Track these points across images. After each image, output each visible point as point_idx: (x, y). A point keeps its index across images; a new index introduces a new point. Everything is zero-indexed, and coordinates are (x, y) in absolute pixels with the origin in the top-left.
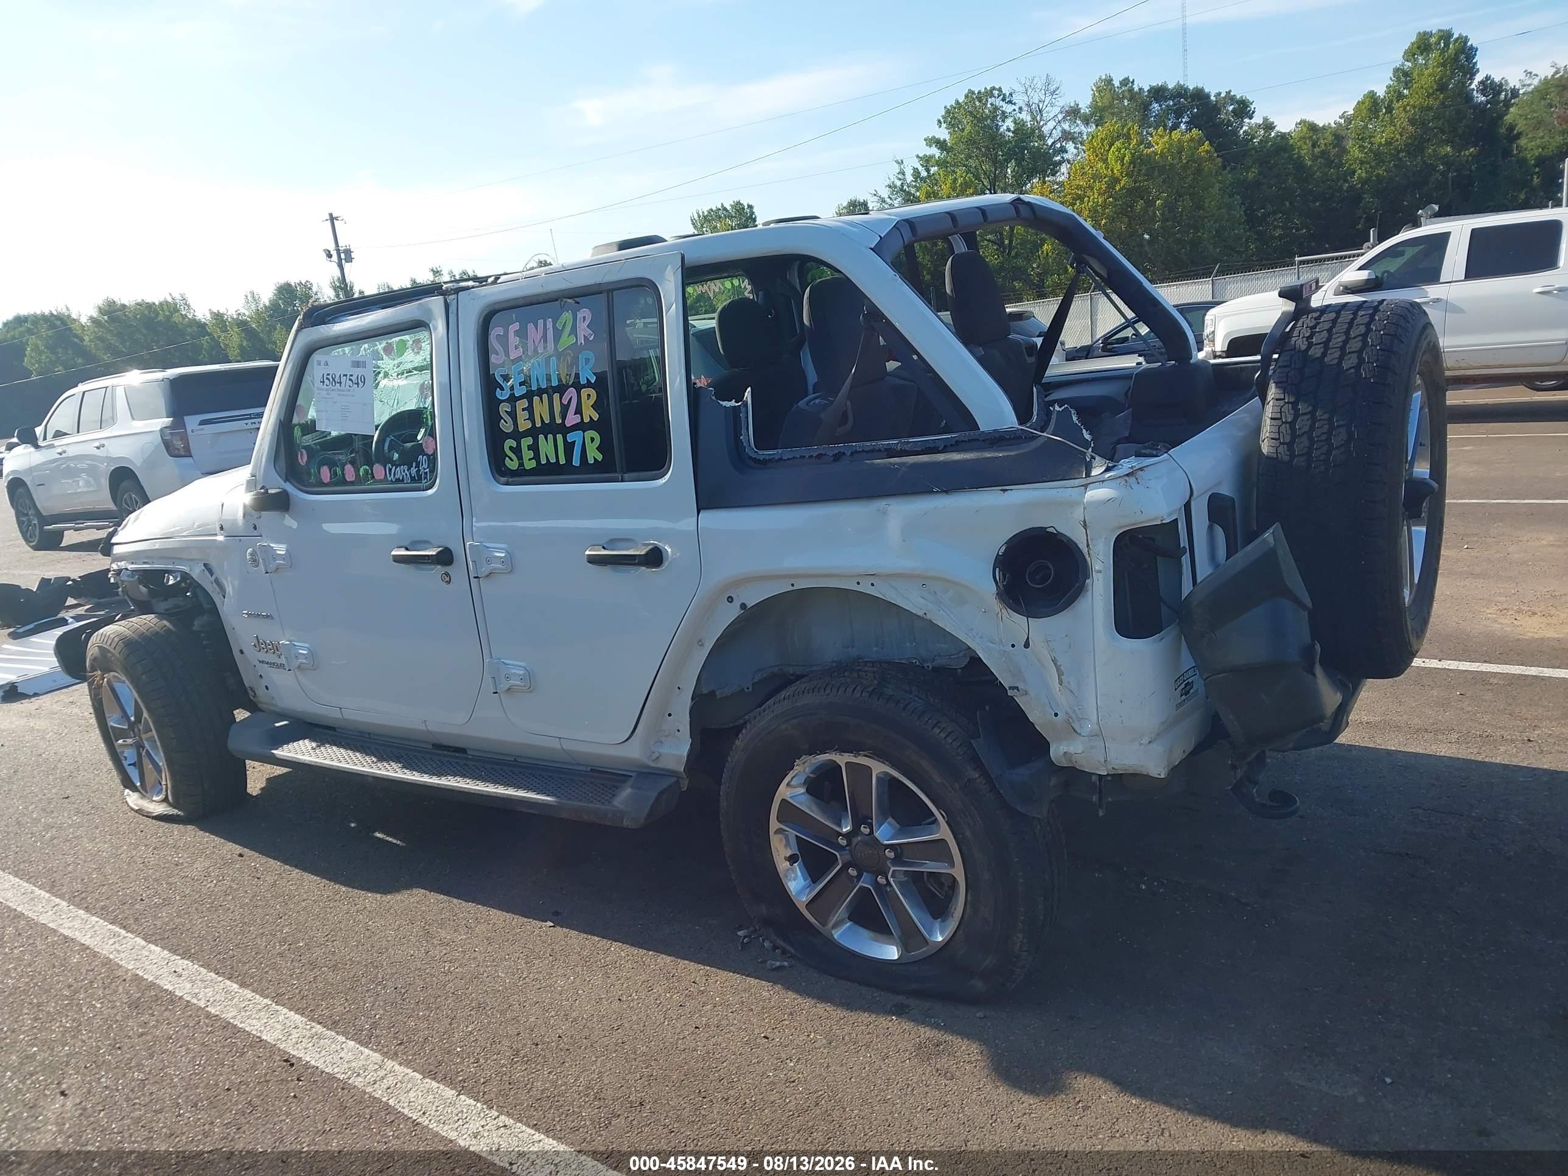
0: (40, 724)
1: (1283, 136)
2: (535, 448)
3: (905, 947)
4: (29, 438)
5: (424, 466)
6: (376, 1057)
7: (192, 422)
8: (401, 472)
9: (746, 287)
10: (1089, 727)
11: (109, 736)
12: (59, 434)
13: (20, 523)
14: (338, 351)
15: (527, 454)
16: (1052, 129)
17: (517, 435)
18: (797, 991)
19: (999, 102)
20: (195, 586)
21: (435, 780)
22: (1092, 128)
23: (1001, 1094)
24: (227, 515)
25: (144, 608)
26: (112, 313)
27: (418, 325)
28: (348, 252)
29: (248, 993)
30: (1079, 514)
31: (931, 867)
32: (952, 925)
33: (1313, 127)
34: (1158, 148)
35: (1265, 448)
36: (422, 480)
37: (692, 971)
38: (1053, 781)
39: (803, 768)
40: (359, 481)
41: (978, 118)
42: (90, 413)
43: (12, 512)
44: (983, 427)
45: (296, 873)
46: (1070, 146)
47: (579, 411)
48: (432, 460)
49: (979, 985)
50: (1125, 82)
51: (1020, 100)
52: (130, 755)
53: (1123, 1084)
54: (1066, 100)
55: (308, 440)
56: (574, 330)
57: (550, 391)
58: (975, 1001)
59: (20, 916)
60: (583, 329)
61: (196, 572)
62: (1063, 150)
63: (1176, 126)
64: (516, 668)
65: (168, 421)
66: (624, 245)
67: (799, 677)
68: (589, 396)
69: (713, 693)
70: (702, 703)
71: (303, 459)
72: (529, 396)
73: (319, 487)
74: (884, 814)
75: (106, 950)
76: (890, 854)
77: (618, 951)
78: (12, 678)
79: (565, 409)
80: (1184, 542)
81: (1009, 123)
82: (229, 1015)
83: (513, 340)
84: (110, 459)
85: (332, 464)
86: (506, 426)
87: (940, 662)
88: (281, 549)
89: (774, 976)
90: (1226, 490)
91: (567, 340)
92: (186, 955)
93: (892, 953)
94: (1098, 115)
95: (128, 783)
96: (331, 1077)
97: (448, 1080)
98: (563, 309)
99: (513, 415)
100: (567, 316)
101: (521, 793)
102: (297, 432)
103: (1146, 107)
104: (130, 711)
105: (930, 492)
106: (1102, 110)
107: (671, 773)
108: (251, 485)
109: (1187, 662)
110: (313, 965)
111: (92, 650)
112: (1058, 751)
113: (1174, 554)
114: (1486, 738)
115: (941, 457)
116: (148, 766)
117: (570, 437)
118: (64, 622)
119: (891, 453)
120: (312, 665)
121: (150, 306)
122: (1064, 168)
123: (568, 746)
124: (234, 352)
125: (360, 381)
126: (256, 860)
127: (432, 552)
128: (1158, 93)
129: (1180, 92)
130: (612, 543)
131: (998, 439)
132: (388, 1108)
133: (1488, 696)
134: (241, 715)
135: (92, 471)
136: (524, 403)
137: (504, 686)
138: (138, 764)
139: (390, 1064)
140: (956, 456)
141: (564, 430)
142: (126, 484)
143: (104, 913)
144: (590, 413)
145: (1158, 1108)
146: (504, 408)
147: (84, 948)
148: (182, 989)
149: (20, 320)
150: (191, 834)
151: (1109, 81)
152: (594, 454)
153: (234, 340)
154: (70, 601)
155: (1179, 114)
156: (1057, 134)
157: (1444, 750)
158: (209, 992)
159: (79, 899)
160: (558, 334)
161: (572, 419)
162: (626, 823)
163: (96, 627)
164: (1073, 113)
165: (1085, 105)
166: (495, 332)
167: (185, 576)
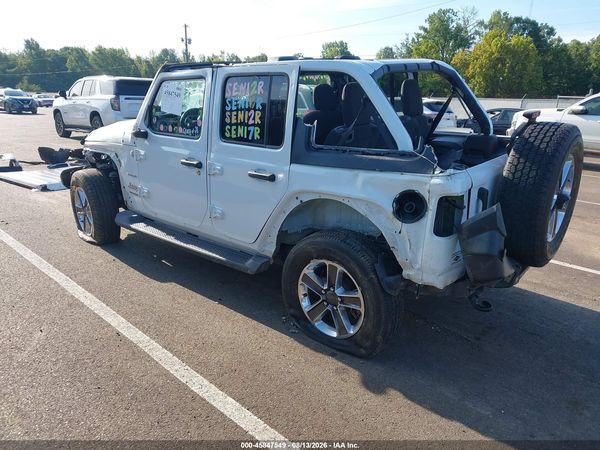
0: (54, 201)
1: (566, 46)
2: (236, 130)
3: (340, 333)
4: (63, 95)
5: (197, 131)
6: (148, 338)
7: (122, 98)
8: (188, 131)
9: (328, 80)
10: (418, 266)
11: (75, 210)
12: (74, 95)
13: (57, 126)
14: (173, 82)
15: (234, 132)
16: (471, 30)
17: (231, 124)
18: (299, 342)
19: (451, 15)
20: (111, 161)
21: (185, 245)
22: (488, 31)
23: (362, 390)
24: (126, 136)
25: (93, 166)
26: (100, 51)
27: (202, 77)
28: (190, 40)
29: (108, 308)
30: (427, 187)
31: (353, 306)
32: (357, 328)
33: (578, 43)
34: (513, 42)
35: (505, 173)
36: (196, 135)
37: (263, 327)
38: (402, 284)
39: (314, 263)
40: (173, 132)
41: (442, 21)
42: (86, 89)
43: (54, 122)
44: (400, 149)
45: (132, 270)
46: (477, 37)
47: (254, 119)
48: (200, 128)
49: (363, 351)
50: (505, 14)
51: (460, 15)
52: (81, 218)
53: (406, 395)
54: (479, 18)
55: (158, 114)
56: (257, 88)
57: (245, 110)
58: (360, 357)
59: (35, 268)
60: (260, 88)
61: (112, 156)
62: (474, 38)
63: (522, 35)
64: (219, 210)
65: (113, 96)
66: (281, 59)
67: (319, 230)
68: (258, 114)
69: (286, 231)
70: (282, 234)
71: (155, 120)
72: (237, 110)
73: (159, 132)
74: (340, 285)
75: (63, 285)
76: (339, 299)
77: (240, 317)
78: (45, 183)
79: (249, 117)
80: (466, 204)
81: (454, 24)
82: (101, 315)
83: (235, 89)
84: (92, 108)
85: (165, 124)
86: (228, 120)
87: (370, 233)
88: (142, 152)
89: (291, 335)
90: (487, 187)
91: (254, 92)
92: (90, 291)
93: (334, 334)
94: (491, 25)
95: (80, 228)
96: (131, 342)
97: (171, 350)
98: (254, 80)
99: (230, 117)
100: (255, 83)
101: (214, 255)
102: (154, 110)
103: (511, 25)
104: (83, 202)
105: (374, 170)
106: (494, 23)
107: (267, 257)
108: (135, 127)
109: (458, 248)
110: (132, 303)
111: (73, 179)
112: (406, 273)
113: (461, 208)
114: (579, 297)
115: (381, 158)
116: (87, 223)
117: (249, 128)
118: (67, 165)
119: (363, 153)
120: (148, 196)
121: (114, 50)
122: (473, 46)
123: (233, 241)
124: (143, 72)
125: (178, 95)
126: (119, 262)
127: (195, 163)
128: (518, 20)
129: (527, 21)
130: (258, 170)
131: (404, 154)
132: (149, 356)
133: (585, 281)
134: (121, 210)
135: (84, 111)
136: (235, 113)
137: (214, 215)
138: (84, 222)
139: (152, 341)
140: (387, 158)
141: (248, 125)
142: (95, 118)
143: (64, 272)
144: (258, 121)
145: (417, 406)
146: (228, 113)
147: (56, 283)
148: (87, 303)
149: (66, 49)
150: (98, 250)
151: (499, 13)
152: (257, 136)
153: (143, 68)
154: (70, 158)
155: (524, 30)
156: (473, 31)
157: (561, 298)
158: (95, 306)
159: (57, 266)
160: (251, 89)
161: (251, 122)
162: (249, 272)
163: (76, 170)
164: (481, 23)
165: (486, 22)
166: (229, 84)
167: (108, 157)
